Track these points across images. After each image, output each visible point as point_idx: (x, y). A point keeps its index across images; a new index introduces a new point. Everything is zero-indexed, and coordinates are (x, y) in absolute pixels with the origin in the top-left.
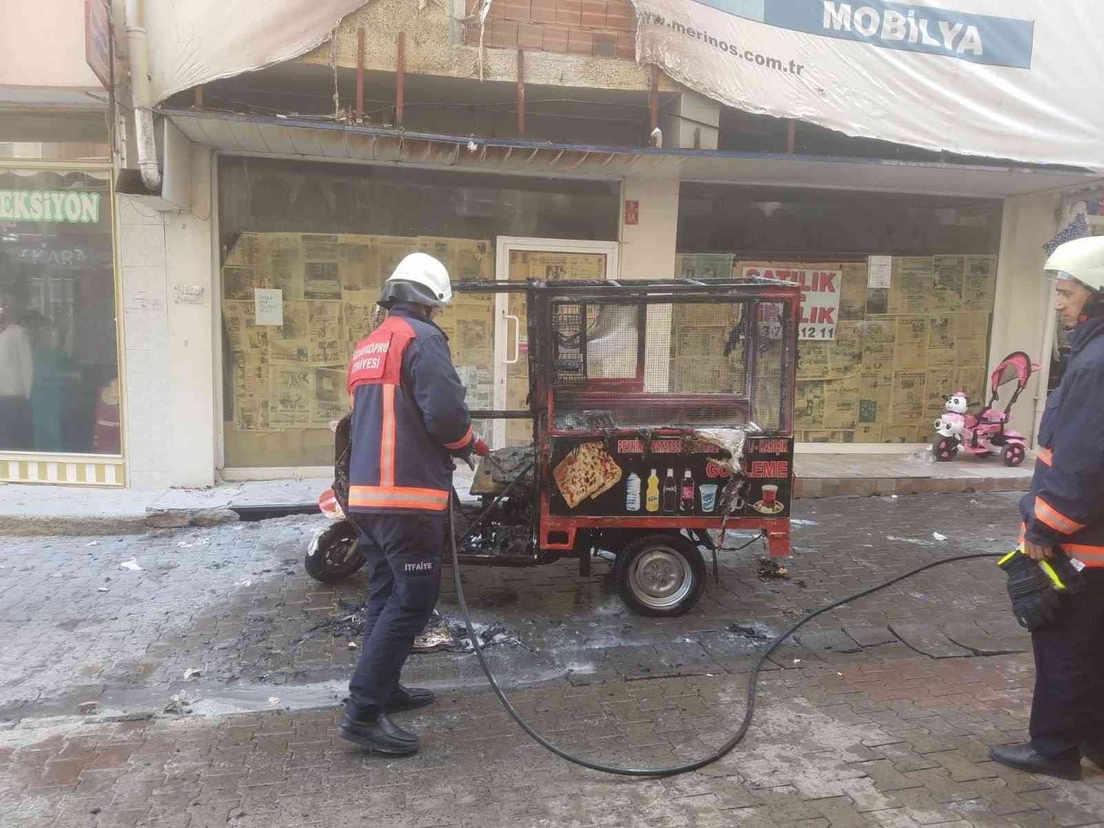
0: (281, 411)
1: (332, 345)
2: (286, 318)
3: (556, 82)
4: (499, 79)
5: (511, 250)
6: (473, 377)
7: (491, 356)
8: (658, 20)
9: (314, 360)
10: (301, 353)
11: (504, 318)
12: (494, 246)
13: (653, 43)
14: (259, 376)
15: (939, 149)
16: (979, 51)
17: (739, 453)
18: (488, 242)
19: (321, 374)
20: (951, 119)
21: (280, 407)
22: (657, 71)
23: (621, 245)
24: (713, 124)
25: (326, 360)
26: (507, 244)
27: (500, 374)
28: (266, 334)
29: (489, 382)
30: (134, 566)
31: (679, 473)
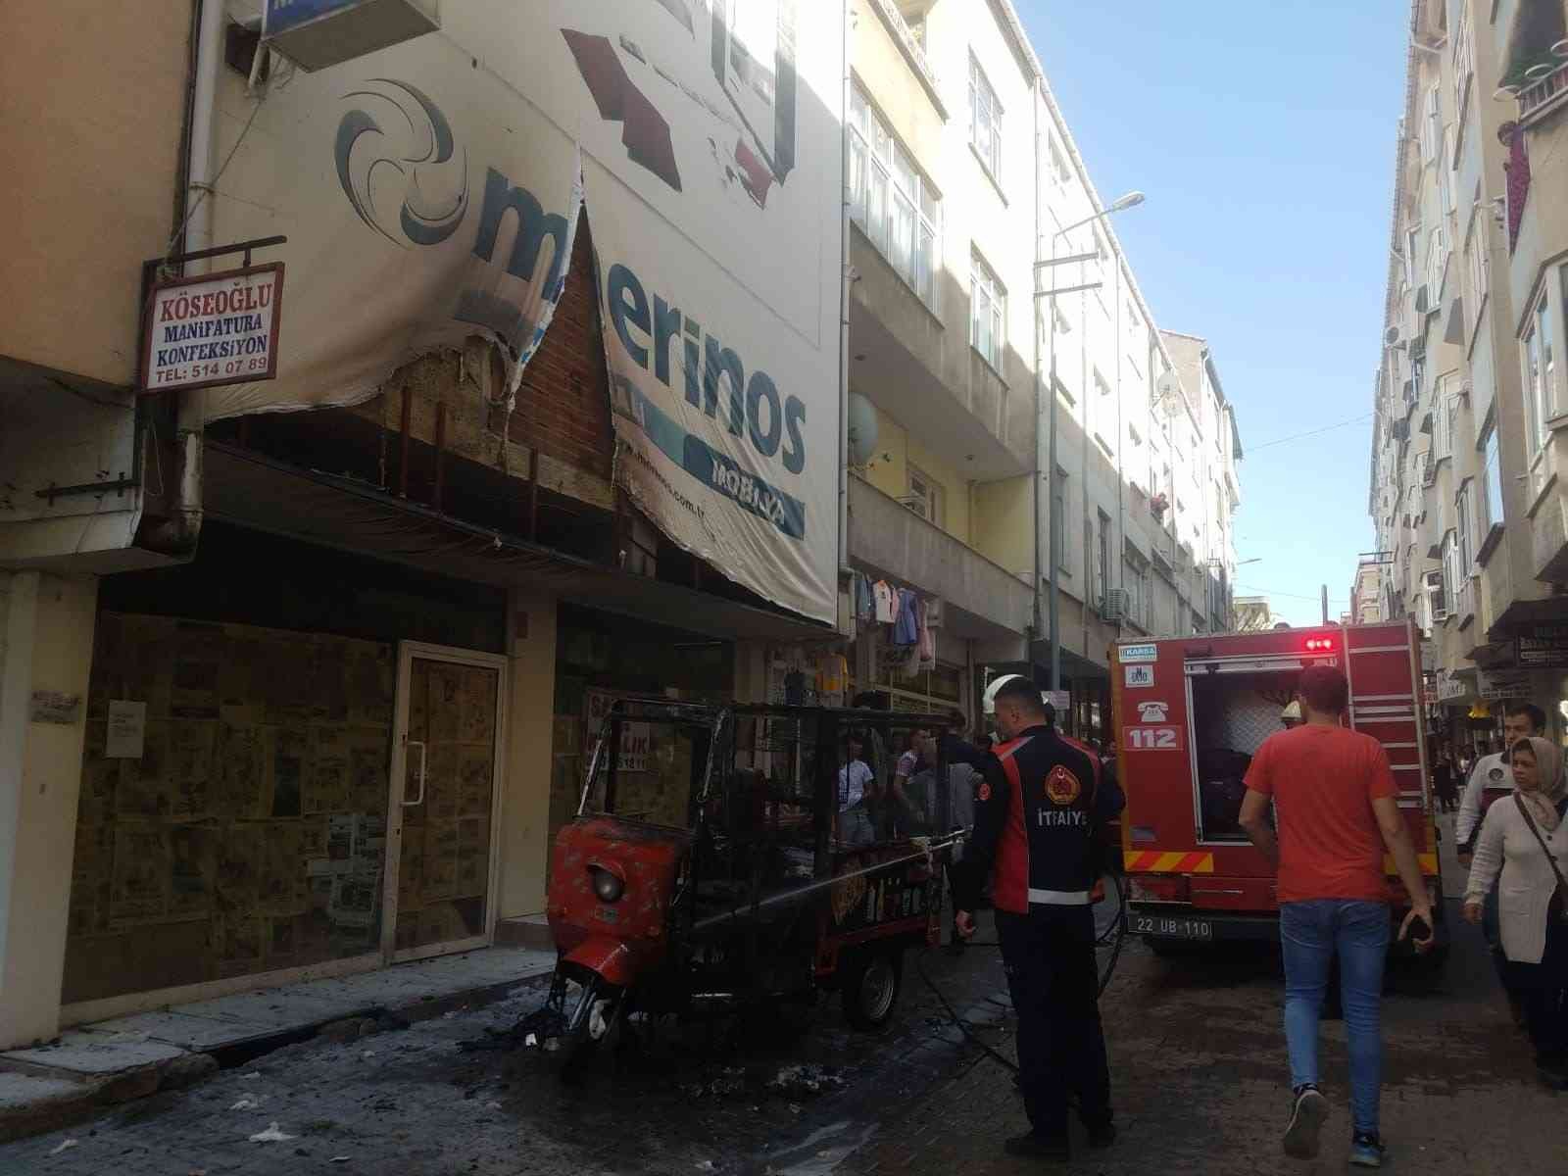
0: (128, 898)
1: (201, 787)
2: (147, 750)
3: (554, 487)
4: (516, 474)
5: (414, 659)
6: (363, 827)
7: (386, 798)
8: (629, 448)
9: (176, 812)
10: (162, 800)
11: (404, 744)
12: (395, 652)
13: (625, 467)
14: (100, 843)
15: (768, 599)
16: (782, 522)
18: (389, 646)
19: (181, 833)
21: (125, 892)
22: (623, 495)
23: (512, 659)
24: (654, 552)
25: (192, 812)
26: (410, 651)
27: (395, 821)
28: (116, 773)
29: (381, 833)
30: (278, 1136)
31: (894, 881)
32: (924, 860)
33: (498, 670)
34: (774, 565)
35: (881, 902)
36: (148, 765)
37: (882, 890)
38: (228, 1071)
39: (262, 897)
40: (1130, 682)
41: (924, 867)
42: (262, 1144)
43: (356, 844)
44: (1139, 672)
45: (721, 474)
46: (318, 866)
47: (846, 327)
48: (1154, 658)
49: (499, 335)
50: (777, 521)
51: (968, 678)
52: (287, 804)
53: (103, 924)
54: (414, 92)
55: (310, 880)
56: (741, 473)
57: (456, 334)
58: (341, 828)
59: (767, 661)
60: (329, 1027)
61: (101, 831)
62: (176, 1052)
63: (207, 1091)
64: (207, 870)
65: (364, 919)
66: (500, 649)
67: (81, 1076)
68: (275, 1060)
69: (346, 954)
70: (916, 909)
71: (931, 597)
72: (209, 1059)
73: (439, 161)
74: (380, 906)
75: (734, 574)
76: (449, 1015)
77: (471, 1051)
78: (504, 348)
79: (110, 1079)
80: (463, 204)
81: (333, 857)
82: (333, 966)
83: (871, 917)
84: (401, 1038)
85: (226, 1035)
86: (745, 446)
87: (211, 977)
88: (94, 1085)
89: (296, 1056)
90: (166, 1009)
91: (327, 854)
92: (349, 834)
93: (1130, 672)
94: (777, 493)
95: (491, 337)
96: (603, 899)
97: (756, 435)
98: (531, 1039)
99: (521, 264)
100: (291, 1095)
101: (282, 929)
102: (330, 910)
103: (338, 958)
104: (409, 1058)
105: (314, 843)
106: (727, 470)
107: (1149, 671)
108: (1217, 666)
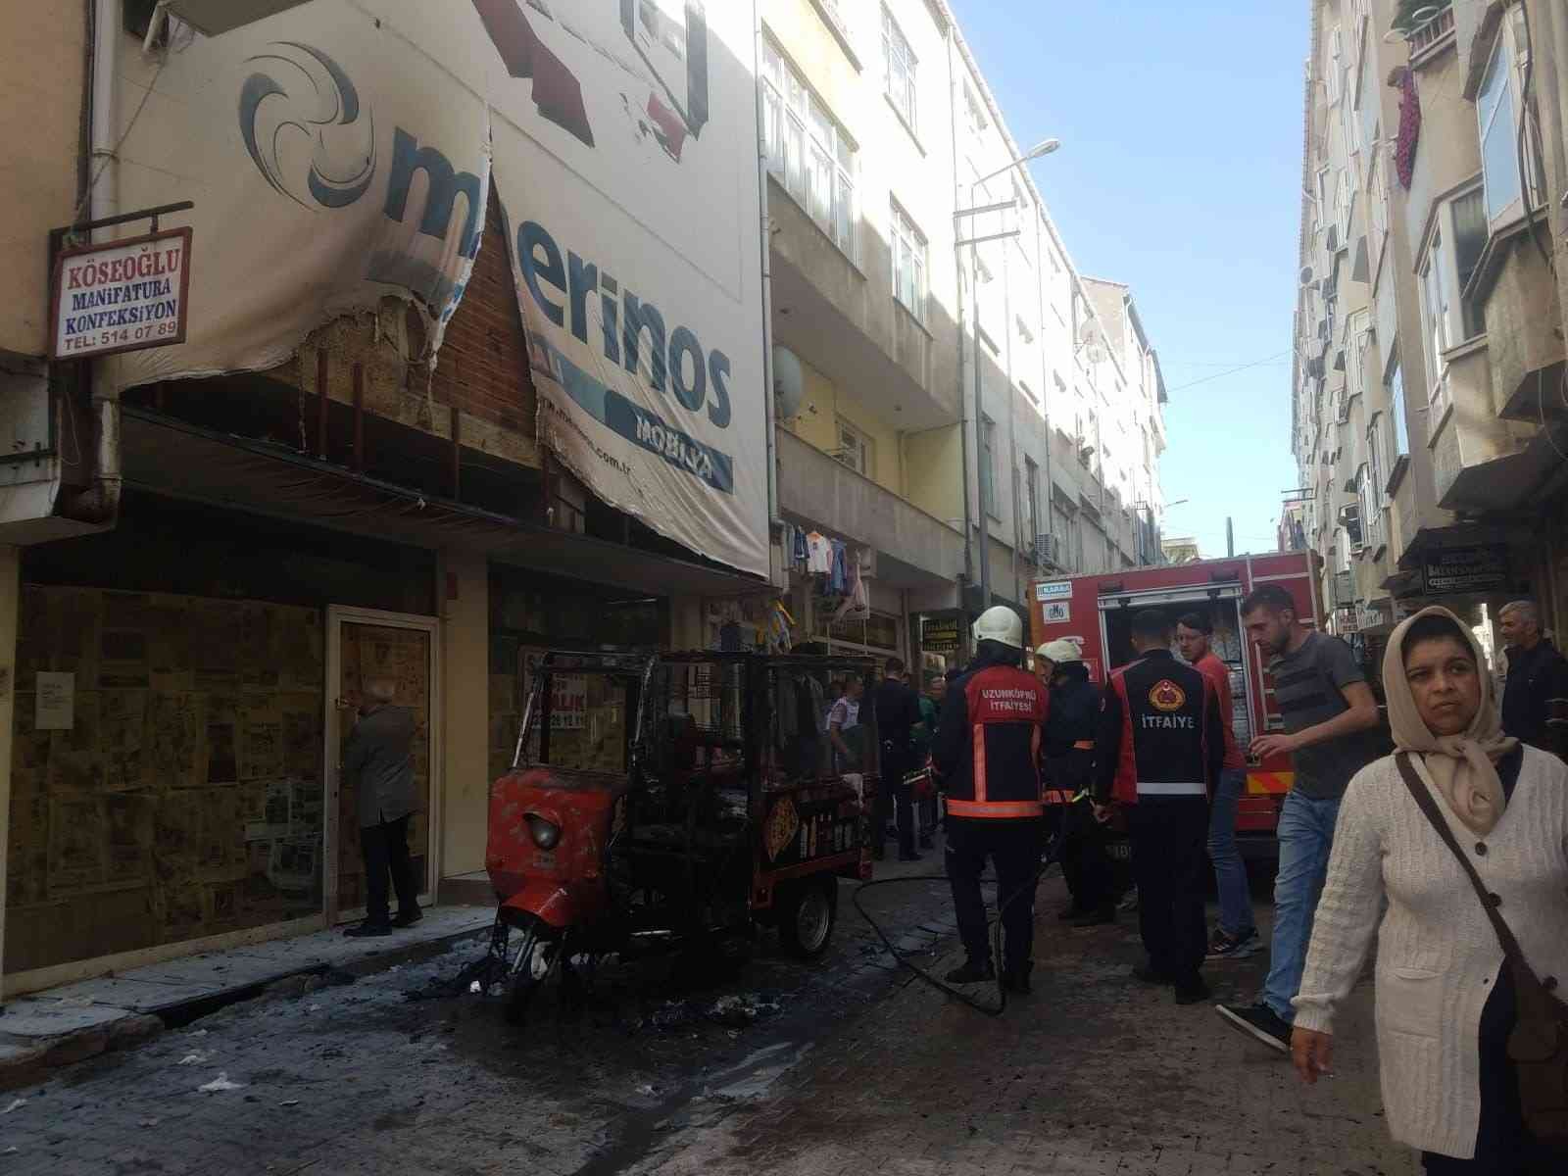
0: (65, 868)
1: (135, 756)
2: (77, 721)
3: (478, 447)
4: (437, 434)
5: (343, 623)
7: (321, 762)
8: (551, 406)
9: (110, 781)
10: (95, 771)
11: (336, 708)
12: (323, 617)
13: (548, 424)
14: (35, 814)
15: (699, 553)
16: (710, 477)
17: (861, 794)
18: (317, 611)
19: (114, 803)
20: (704, 529)
21: (62, 862)
22: (548, 454)
23: (444, 621)
24: (582, 508)
25: (127, 780)
26: (338, 616)
27: (330, 784)
28: (47, 744)
29: (317, 796)
30: (227, 1085)
31: (826, 817)
32: (855, 796)
33: (429, 632)
34: (704, 518)
35: (813, 839)
36: (77, 735)
37: (814, 827)
38: (175, 1030)
39: (202, 863)
40: (1047, 618)
41: (854, 803)
42: (211, 1093)
43: (293, 807)
44: (1056, 609)
45: (645, 429)
46: (256, 830)
47: (767, 281)
48: (1069, 595)
49: (415, 294)
50: (705, 477)
51: (904, 626)
52: (222, 769)
53: (42, 894)
54: (317, 55)
55: (248, 845)
56: (666, 428)
57: (369, 295)
58: (278, 792)
59: (703, 614)
60: (274, 986)
61: (36, 802)
62: (123, 1014)
63: (155, 1049)
64: (145, 836)
65: (304, 881)
66: (432, 612)
67: (28, 1039)
68: (224, 1016)
69: (290, 917)
70: (848, 842)
71: (863, 547)
72: (156, 1019)
73: (344, 123)
74: (320, 868)
75: (665, 528)
76: (394, 969)
77: (416, 1000)
78: (422, 307)
79: (56, 1041)
80: (370, 168)
81: (271, 821)
82: (276, 928)
83: (804, 853)
84: (346, 992)
85: (171, 997)
86: (668, 400)
87: (153, 944)
88: (42, 1047)
89: (241, 1014)
90: (110, 974)
91: (264, 818)
92: (286, 798)
93: (1047, 608)
94: (705, 449)
95: (408, 297)
96: (540, 846)
97: (679, 388)
98: (475, 986)
99: (435, 223)
100: (238, 1048)
101: (223, 896)
102: (270, 874)
103: (282, 920)
104: (355, 1009)
105: (252, 808)
106: (652, 425)
107: (1065, 607)
108: (1128, 600)
